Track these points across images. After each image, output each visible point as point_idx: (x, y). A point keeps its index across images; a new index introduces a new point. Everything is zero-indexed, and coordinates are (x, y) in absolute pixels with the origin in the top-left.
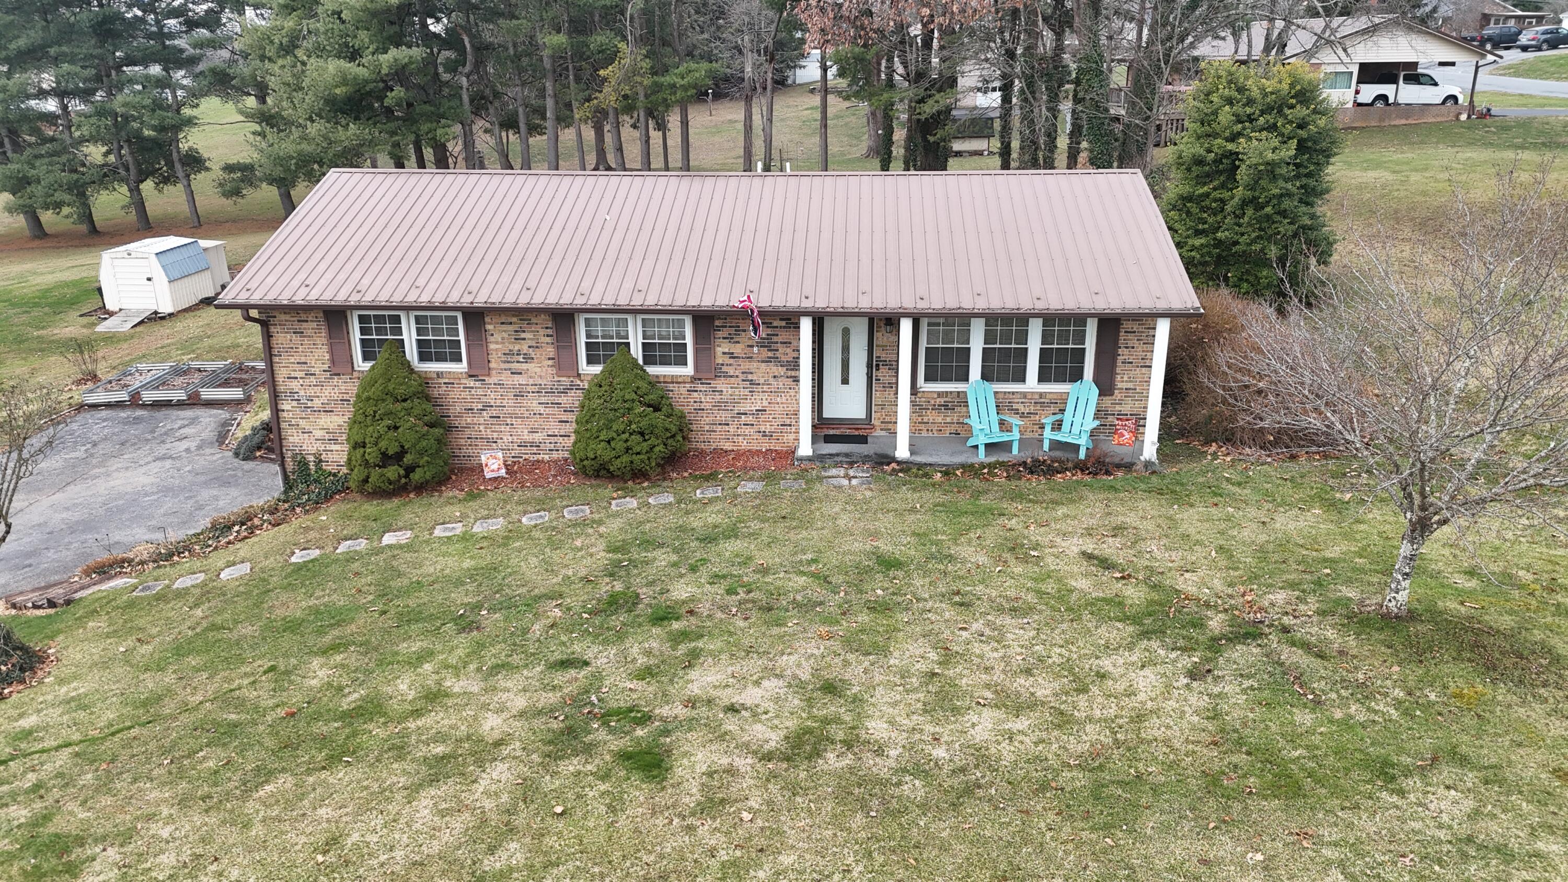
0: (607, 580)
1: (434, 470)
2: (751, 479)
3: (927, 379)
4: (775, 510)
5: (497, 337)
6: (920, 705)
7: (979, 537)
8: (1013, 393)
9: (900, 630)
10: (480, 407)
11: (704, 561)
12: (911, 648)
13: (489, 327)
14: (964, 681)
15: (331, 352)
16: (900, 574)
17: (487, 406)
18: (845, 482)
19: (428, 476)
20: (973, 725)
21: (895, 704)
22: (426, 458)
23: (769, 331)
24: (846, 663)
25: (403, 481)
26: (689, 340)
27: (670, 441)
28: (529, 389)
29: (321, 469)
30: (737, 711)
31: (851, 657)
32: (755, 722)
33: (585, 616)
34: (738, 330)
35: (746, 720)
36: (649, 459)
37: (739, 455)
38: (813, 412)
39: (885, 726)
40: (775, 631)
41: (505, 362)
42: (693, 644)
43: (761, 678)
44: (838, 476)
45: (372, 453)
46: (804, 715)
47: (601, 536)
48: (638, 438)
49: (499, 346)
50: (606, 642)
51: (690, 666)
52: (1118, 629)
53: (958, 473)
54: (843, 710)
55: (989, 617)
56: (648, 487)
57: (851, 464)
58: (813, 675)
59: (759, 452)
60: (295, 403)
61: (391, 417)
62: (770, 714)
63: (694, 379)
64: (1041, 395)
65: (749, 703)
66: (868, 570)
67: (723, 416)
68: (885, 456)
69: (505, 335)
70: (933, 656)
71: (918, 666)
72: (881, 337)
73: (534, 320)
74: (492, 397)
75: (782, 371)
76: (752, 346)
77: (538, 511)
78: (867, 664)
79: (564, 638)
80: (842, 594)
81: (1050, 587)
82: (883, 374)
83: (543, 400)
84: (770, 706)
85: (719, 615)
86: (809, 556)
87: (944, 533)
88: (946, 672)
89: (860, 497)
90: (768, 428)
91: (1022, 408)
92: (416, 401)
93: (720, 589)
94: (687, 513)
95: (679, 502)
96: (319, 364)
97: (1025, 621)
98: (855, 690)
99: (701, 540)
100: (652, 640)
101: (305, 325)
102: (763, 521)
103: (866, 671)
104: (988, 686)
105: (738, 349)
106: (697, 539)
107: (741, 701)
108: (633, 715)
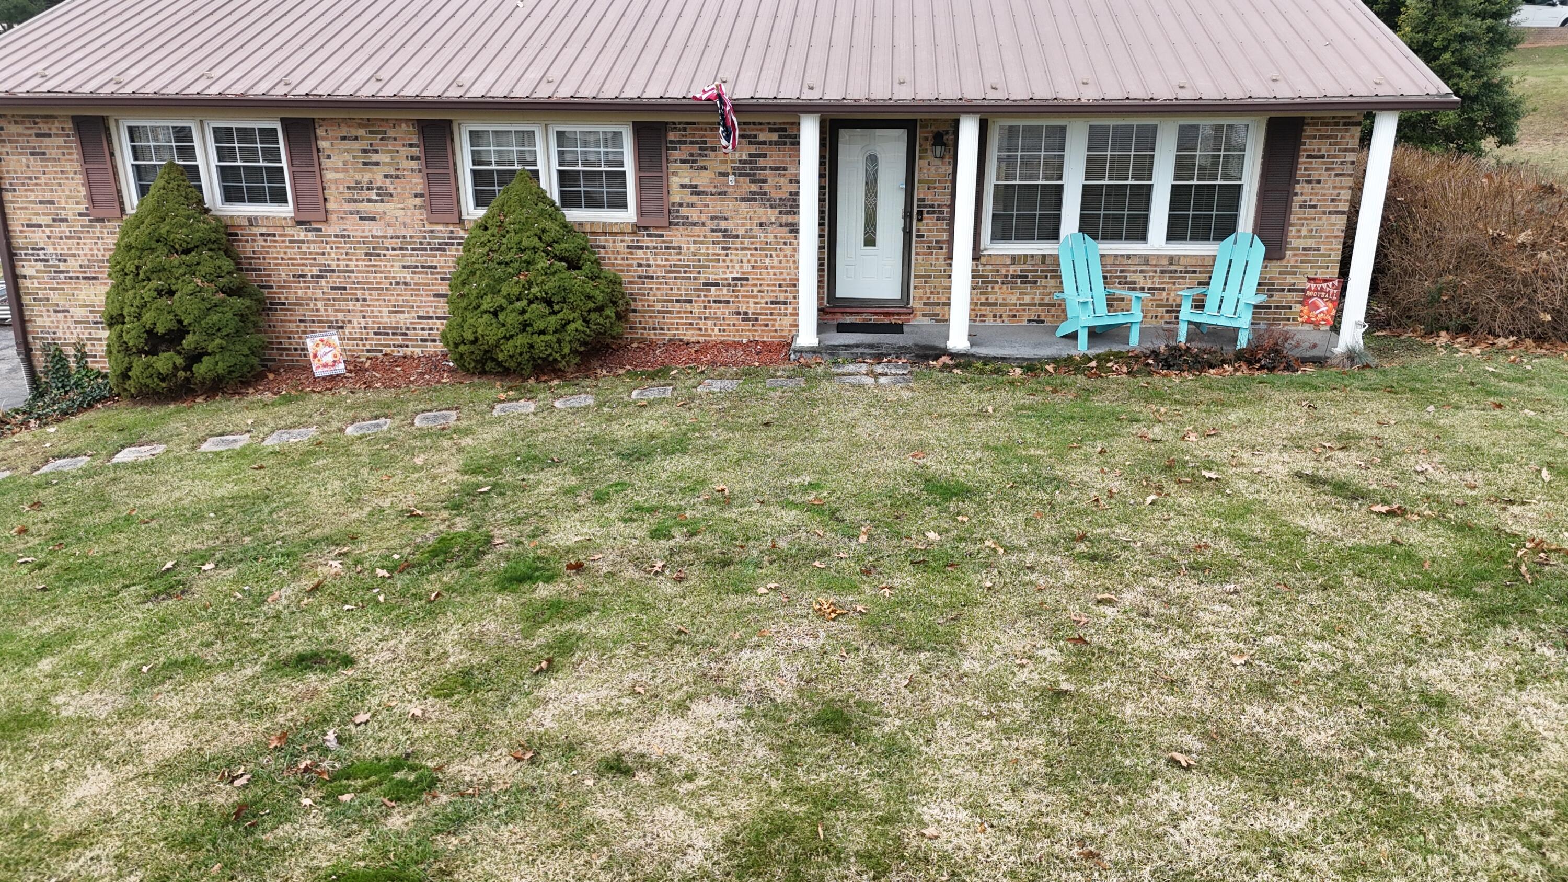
0: (445, 514)
1: (233, 361)
2: (721, 377)
3: (995, 238)
4: (754, 415)
5: (337, 160)
6: (1037, 765)
7: (1102, 452)
8: (1129, 257)
9: (977, 604)
10: (315, 271)
11: (621, 486)
12: (1003, 639)
13: (323, 144)
14: (1129, 709)
15: (89, 184)
16: (969, 506)
17: (326, 271)
18: (870, 380)
19: (221, 368)
20: (1175, 819)
21: (981, 761)
22: (218, 341)
23: (753, 150)
24: (871, 667)
25: (181, 374)
26: (629, 167)
27: (594, 316)
28: (388, 243)
29: (85, 367)
30: (628, 772)
31: (881, 654)
32: (661, 801)
33: (381, 573)
34: (705, 148)
35: (643, 796)
36: (559, 341)
37: (705, 348)
38: (820, 287)
39: (963, 815)
40: (733, 602)
41: (349, 201)
42: (567, 627)
43: (690, 698)
44: (858, 374)
45: (132, 332)
46: (774, 784)
47: (460, 450)
48: (542, 308)
49: (340, 175)
50: (400, 621)
51: (551, 667)
52: (1429, 605)
53: (1050, 368)
54: (865, 772)
55: (1154, 581)
56: (559, 386)
57: (878, 358)
58: (801, 692)
59: (736, 345)
60: (40, 265)
61: (164, 275)
62: (700, 782)
63: (638, 228)
64: (1171, 259)
65: (656, 752)
66: (910, 501)
67: (682, 288)
68: (934, 348)
69: (348, 157)
70: (1050, 653)
71: (1023, 675)
72: (927, 168)
73: (391, 133)
74: (333, 258)
75: (772, 215)
76: (726, 175)
77: (377, 418)
78: (914, 669)
79: (325, 613)
80: (863, 539)
81: (1258, 527)
82: (929, 227)
83: (409, 261)
84: (701, 760)
85: (631, 573)
86: (807, 479)
87: (1039, 446)
88: (1085, 690)
89: (892, 397)
90: (751, 308)
91: (1139, 279)
92: (206, 254)
93: (640, 530)
94: (610, 419)
95: (600, 405)
96: (71, 205)
97: (1230, 587)
98: (891, 725)
99: (623, 456)
100: (489, 617)
101: (47, 141)
102: (731, 429)
103: (912, 685)
104: (1184, 722)
105: (703, 180)
106: (618, 454)
107: (640, 749)
108: (399, 776)
